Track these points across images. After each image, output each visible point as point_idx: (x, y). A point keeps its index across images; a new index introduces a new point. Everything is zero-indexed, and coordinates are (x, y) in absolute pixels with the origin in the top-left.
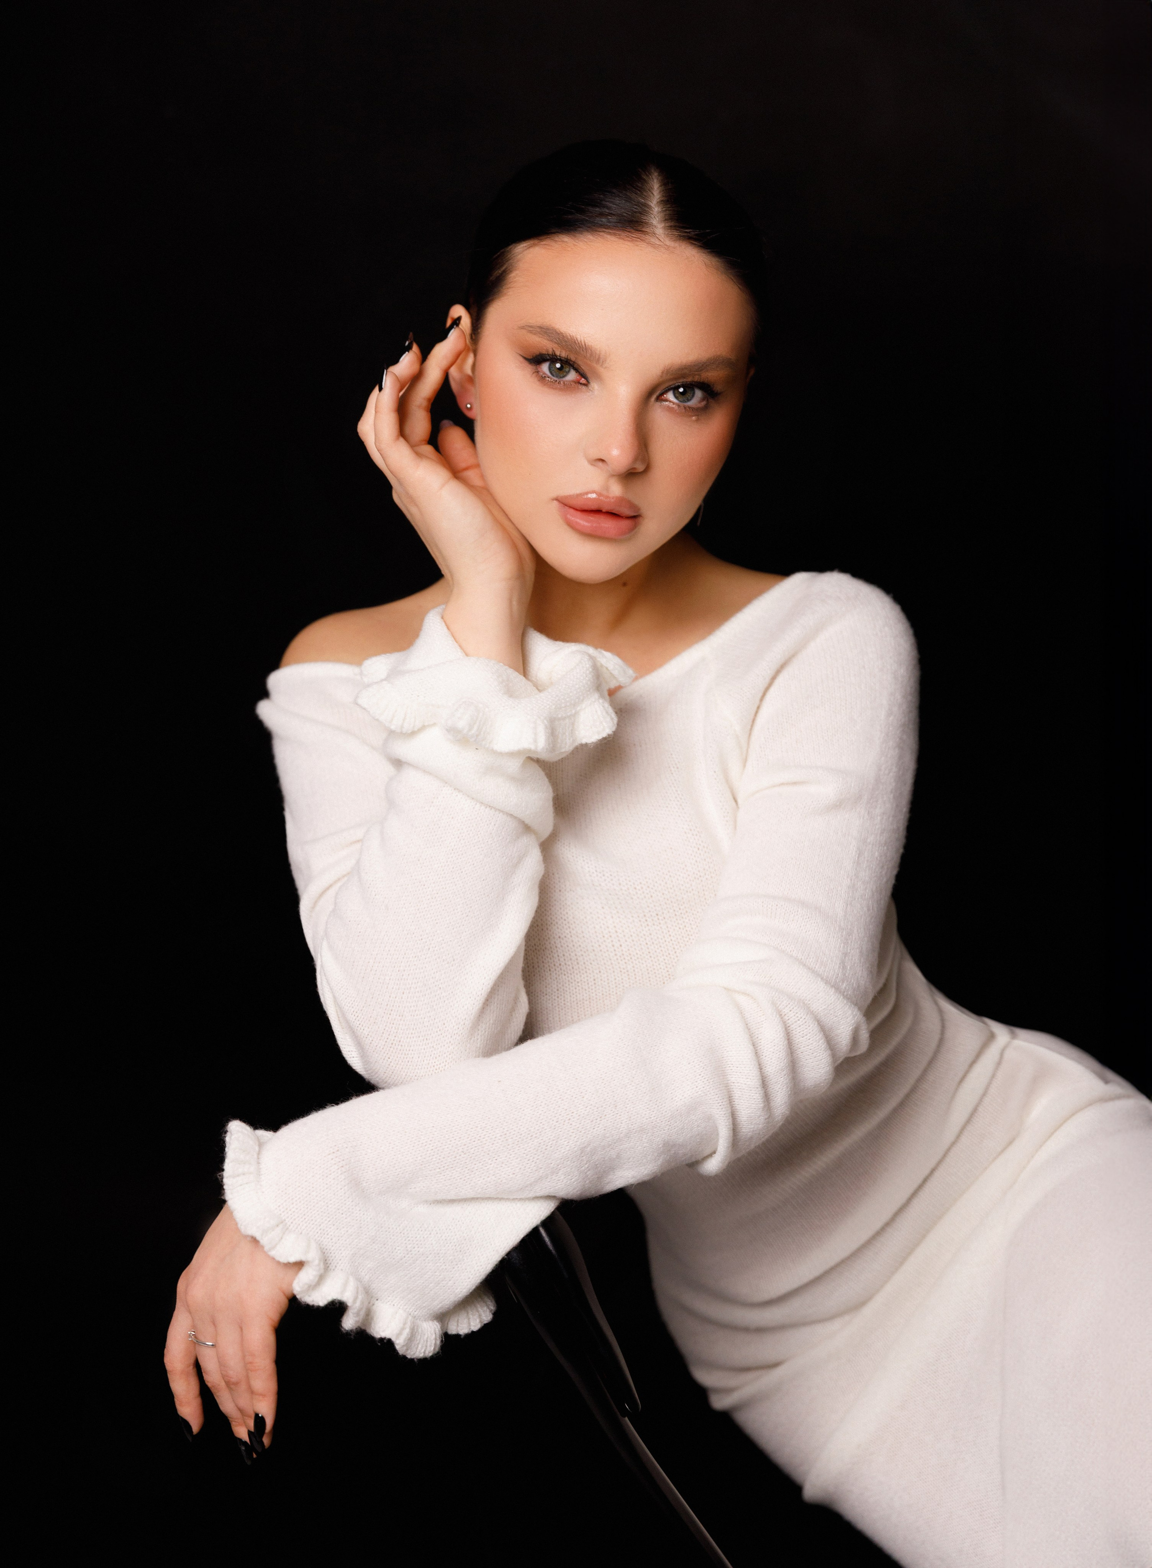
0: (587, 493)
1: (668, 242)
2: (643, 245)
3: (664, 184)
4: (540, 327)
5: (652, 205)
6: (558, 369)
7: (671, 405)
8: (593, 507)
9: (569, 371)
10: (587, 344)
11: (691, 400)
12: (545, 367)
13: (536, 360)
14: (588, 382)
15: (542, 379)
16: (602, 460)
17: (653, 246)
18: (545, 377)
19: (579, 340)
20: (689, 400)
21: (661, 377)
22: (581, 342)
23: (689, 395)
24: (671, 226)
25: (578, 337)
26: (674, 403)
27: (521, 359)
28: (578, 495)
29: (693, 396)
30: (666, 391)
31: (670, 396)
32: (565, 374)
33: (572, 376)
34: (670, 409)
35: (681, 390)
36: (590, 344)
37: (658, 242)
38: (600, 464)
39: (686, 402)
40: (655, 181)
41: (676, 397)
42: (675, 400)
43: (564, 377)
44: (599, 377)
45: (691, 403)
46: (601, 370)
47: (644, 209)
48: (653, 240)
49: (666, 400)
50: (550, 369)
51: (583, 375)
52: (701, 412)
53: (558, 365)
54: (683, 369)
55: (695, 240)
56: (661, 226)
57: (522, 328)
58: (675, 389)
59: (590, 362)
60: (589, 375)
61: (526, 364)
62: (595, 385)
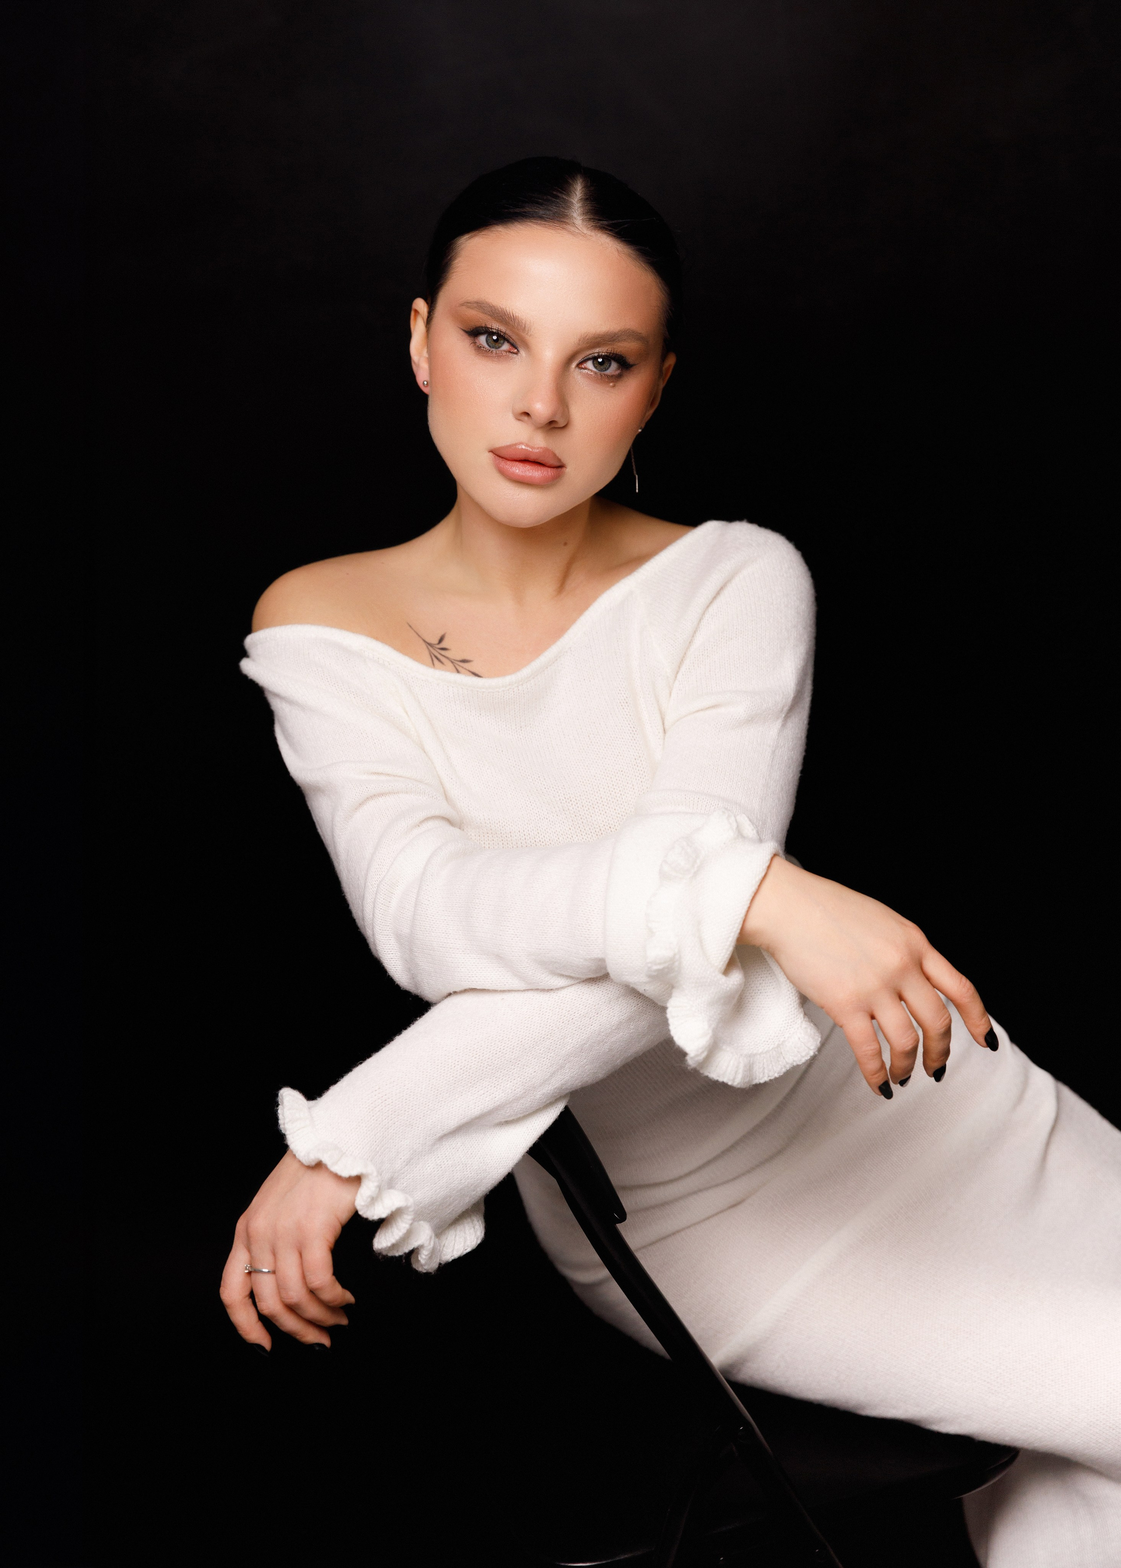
0: (516, 444)
1: (585, 231)
2: (564, 232)
3: (586, 187)
4: (477, 303)
5: (574, 202)
6: (494, 340)
7: (589, 372)
8: (522, 457)
9: (504, 343)
10: (514, 315)
11: (608, 369)
12: (482, 339)
13: (474, 332)
14: (518, 351)
15: (479, 348)
16: (527, 414)
17: (573, 233)
18: (481, 347)
19: (508, 311)
20: (606, 370)
21: (579, 344)
22: (510, 313)
23: (606, 365)
24: (590, 219)
25: (508, 309)
26: (591, 371)
27: (462, 333)
28: (510, 446)
29: (610, 366)
30: (585, 361)
31: (590, 365)
32: (500, 345)
33: (506, 346)
34: (588, 376)
35: (600, 360)
36: (517, 315)
37: (577, 231)
38: (526, 418)
39: (604, 371)
40: (579, 184)
41: (596, 367)
42: (594, 369)
43: (499, 347)
44: (527, 346)
45: (608, 372)
46: (527, 338)
47: (568, 205)
48: (573, 229)
49: (585, 368)
50: (487, 341)
51: (513, 345)
52: (617, 378)
53: (495, 338)
54: (596, 338)
55: (610, 230)
56: (581, 218)
57: (462, 305)
58: (595, 359)
59: (517, 331)
60: (518, 344)
61: (465, 336)
62: (523, 353)
